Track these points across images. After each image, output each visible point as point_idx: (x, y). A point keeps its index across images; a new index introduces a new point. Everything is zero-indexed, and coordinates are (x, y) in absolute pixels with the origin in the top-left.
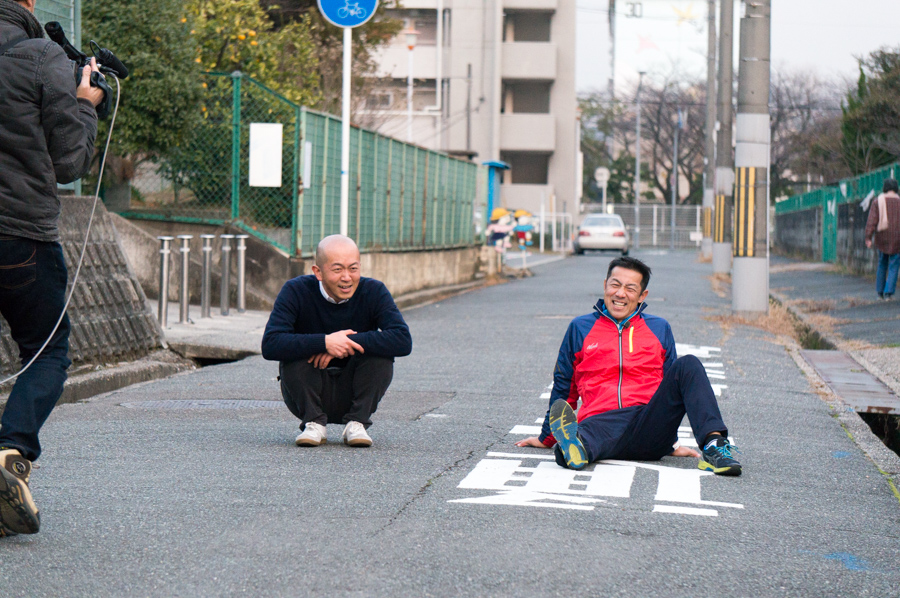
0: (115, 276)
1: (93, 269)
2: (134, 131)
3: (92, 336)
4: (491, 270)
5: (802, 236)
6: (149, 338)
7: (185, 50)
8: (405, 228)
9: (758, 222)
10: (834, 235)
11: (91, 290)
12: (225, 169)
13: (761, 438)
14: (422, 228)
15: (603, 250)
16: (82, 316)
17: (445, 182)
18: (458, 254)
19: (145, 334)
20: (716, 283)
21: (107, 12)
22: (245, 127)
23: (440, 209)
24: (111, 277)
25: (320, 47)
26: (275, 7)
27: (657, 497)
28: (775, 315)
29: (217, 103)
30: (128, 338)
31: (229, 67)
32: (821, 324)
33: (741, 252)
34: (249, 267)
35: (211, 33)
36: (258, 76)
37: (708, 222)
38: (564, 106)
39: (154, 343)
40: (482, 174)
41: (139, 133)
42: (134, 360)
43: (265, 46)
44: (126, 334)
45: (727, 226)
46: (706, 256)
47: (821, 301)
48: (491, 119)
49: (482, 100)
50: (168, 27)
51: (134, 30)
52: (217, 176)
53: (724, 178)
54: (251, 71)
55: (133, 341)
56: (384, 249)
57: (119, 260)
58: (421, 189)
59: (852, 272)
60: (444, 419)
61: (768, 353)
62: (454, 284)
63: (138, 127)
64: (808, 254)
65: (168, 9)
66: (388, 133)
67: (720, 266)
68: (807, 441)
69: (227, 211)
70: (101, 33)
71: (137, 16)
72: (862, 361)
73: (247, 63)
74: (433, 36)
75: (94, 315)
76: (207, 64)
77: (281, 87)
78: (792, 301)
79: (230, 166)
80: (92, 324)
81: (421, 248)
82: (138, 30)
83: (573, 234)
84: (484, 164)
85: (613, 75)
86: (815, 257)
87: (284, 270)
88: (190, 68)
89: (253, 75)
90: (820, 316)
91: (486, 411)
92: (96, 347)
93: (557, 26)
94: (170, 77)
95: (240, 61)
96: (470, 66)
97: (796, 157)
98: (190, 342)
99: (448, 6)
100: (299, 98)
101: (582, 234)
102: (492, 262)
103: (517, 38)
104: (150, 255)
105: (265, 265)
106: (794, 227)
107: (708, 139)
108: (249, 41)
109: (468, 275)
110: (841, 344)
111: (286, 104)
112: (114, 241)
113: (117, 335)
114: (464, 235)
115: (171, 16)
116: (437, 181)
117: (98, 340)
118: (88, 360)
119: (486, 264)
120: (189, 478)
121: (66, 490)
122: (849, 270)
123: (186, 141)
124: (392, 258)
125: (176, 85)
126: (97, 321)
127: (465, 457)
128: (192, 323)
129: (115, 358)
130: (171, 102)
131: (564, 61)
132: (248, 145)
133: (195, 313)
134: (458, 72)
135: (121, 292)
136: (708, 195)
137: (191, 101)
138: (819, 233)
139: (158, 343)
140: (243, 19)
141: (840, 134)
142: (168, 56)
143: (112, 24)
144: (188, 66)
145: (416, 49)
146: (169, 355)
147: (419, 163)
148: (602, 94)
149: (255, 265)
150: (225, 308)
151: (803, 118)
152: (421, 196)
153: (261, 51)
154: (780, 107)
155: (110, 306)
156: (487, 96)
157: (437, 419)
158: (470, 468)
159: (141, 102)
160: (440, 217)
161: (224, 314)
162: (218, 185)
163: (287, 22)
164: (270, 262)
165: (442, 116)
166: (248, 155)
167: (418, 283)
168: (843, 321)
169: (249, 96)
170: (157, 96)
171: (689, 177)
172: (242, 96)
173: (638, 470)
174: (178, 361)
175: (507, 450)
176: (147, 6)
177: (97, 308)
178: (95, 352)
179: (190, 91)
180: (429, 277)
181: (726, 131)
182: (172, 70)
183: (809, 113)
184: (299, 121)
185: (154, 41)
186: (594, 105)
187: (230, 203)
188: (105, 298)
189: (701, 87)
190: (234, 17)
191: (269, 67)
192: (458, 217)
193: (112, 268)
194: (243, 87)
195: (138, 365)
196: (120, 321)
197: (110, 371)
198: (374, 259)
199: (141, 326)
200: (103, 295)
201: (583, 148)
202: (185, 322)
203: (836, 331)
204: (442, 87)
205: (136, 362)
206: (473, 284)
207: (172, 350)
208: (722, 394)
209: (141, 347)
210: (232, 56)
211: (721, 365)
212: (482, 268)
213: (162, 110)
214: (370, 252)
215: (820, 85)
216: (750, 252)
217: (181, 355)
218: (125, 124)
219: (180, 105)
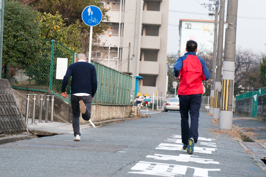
0: (12, 106)
1: (5, 103)
2: (17, 59)
3: (4, 125)
4: (135, 114)
5: (245, 108)
6: (23, 127)
7: (36, 32)
8: (107, 97)
9: (229, 98)
10: (256, 108)
11: (4, 110)
12: (48, 73)
13: (228, 163)
14: (113, 98)
15: (174, 110)
16: (1, 118)
17: (121, 82)
18: (125, 108)
19: (21, 126)
20: (214, 122)
21: (10, 17)
22: (55, 59)
23: (119, 92)
24: (11, 106)
25: (81, 33)
26: (67, 18)
27: (194, 175)
28: (234, 131)
29: (46, 50)
30: (16, 127)
31: (50, 38)
32: (250, 135)
33: (223, 109)
34: (55, 107)
35: (44, 26)
36: (60, 42)
37: (212, 102)
38: (162, 58)
39: (24, 129)
40: (134, 81)
41: (19, 59)
42: (17, 134)
43: (63, 31)
44: (15, 125)
45: (219, 102)
46: (211, 114)
47: (250, 128)
48: (137, 63)
49: (133, 56)
50: (30, 23)
51: (19, 24)
52: (45, 76)
53: (218, 86)
54: (58, 40)
55: (17, 128)
56: (100, 104)
57: (13, 101)
58: (113, 84)
59: (262, 120)
60: (124, 153)
61: (231, 141)
62: (123, 118)
63: (19, 57)
64: (247, 114)
65: (30, 18)
66: (103, 64)
67: (216, 117)
68: (243, 164)
69: (48, 87)
70: (7, 25)
71: (20, 19)
72: (263, 146)
73: (56, 37)
74: (117, 32)
75: (5, 118)
76: (43, 37)
77: (68, 46)
78: (240, 128)
79: (49, 72)
80: (4, 121)
81: (112, 105)
82: (20, 24)
83: (164, 104)
84: (134, 77)
85: (180, 49)
86: (249, 115)
87: (67, 108)
88: (37, 38)
89: (58, 41)
90: (250, 133)
91: (137, 151)
92: (6, 129)
93: (161, 31)
94: (30, 40)
95: (54, 36)
96: (130, 43)
97: (244, 80)
98: (36, 129)
99: (123, 22)
100: (74, 50)
101: (167, 104)
102: (136, 111)
103: (147, 35)
104: (21, 101)
105: (60, 107)
106: (242, 105)
107: (213, 72)
108: (57, 30)
109: (128, 115)
110: (256, 141)
111: (69, 51)
112: (12, 94)
113: (12, 125)
114: (127, 101)
115: (31, 20)
116: (118, 81)
117: (6, 127)
118: (3, 133)
119: (134, 112)
120: (45, 163)
121: (7, 165)
122: (261, 120)
123: (35, 62)
124: (102, 107)
125: (32, 43)
126: (6, 120)
127: (132, 162)
128: (36, 124)
129: (11, 133)
130: (30, 49)
131: (163, 43)
132: (56, 65)
133: (37, 121)
134: (125, 45)
135: (14, 111)
136: (212, 92)
137: (37, 49)
138: (251, 107)
139: (25, 129)
140: (55, 22)
141: (260, 72)
142: (30, 34)
143: (12, 22)
144: (37, 37)
145: (112, 36)
146: (29, 133)
147: (112, 75)
148: (176, 55)
149: (57, 106)
150: (47, 120)
151: (247, 67)
152: (113, 86)
153: (61, 33)
154: (239, 62)
155: (10, 115)
156: (135, 55)
157: (122, 152)
158: (134, 165)
159: (20, 49)
160: (119, 94)
161: (46, 122)
162: (45, 78)
163: (70, 24)
164: (62, 105)
165: (119, 61)
166: (56, 69)
167: (111, 117)
168: (257, 134)
169: (57, 49)
170: (26, 47)
171: (206, 86)
172: (55, 48)
173: (188, 168)
174: (32, 136)
175: (146, 161)
176: (23, 16)
177: (6, 116)
178: (5, 130)
179: (37, 46)
180: (114, 115)
181: (219, 69)
182: (31, 38)
183: (249, 65)
184: (74, 58)
185: (26, 28)
186: (173, 59)
187: (49, 85)
188: (9, 113)
189: (211, 54)
190: (52, 21)
191: (64, 39)
192: (125, 95)
193: (11, 103)
194: (55, 45)
195: (19, 136)
196: (13, 121)
197: (10, 137)
198: (96, 107)
199: (20, 123)
200: (8, 112)
201: (168, 74)
202: (33, 124)
203: (255, 137)
204: (120, 50)
205: (18, 135)
206: (129, 118)
207: (30, 132)
208: (216, 151)
209: (20, 130)
210: (51, 34)
211: (215, 143)
212: (132, 114)
213: (27, 52)
214: (95, 105)
215: (253, 55)
216: (226, 109)
217: (33, 134)
218: (14, 56)
219: (33, 50)
